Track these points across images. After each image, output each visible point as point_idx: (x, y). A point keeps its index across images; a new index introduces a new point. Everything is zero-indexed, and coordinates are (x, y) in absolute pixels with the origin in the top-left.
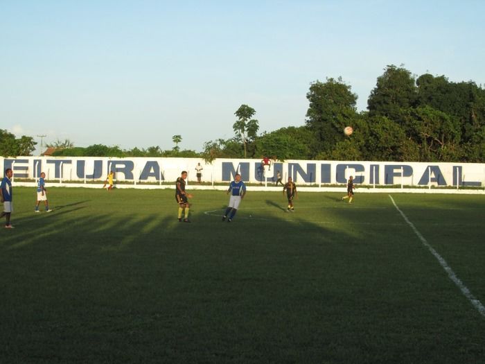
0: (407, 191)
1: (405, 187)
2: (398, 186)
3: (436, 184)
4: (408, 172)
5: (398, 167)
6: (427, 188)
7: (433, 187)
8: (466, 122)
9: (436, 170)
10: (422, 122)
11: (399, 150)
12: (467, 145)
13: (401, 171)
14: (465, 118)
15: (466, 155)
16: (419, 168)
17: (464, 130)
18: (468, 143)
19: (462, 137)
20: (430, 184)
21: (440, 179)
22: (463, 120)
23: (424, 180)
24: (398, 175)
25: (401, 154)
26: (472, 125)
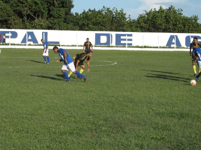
0: (13, 47)
1: (12, 44)
2: (8, 44)
3: (32, 43)
4: (14, 35)
5: (8, 32)
6: (25, 45)
7: (30, 45)
8: (50, 5)
9: (32, 34)
10: (23, 4)
11: (9, 22)
12: (51, 19)
13: (10, 35)
14: (50, 3)
15: (51, 25)
16: (22, 33)
17: (49, 10)
18: (52, 18)
19: (48, 14)
20: (28, 43)
21: (34, 40)
22: (49, 4)
23: (24, 41)
24: (8, 37)
25: (11, 24)
26: (54, 7)
